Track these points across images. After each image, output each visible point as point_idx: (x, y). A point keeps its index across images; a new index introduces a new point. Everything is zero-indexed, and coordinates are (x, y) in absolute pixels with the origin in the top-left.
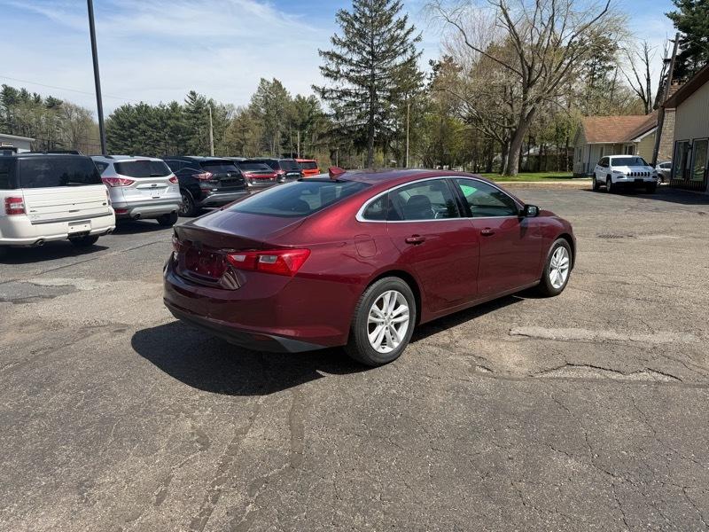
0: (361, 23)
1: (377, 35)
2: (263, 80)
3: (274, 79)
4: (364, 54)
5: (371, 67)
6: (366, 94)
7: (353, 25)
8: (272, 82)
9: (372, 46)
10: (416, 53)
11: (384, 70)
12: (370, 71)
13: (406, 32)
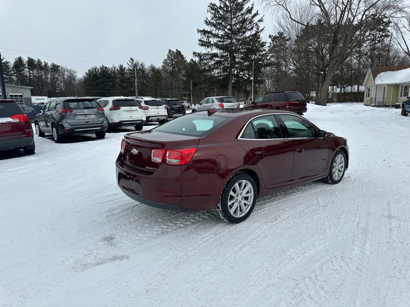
0: (224, 10)
1: (234, 17)
2: (170, 50)
3: (177, 50)
4: (226, 30)
5: (231, 38)
6: (227, 55)
7: (219, 12)
8: (175, 51)
9: (231, 25)
10: (260, 29)
11: (239, 40)
12: (229, 41)
13: (252, 15)
